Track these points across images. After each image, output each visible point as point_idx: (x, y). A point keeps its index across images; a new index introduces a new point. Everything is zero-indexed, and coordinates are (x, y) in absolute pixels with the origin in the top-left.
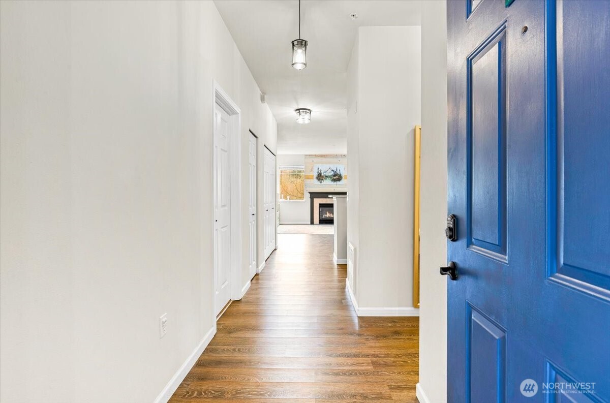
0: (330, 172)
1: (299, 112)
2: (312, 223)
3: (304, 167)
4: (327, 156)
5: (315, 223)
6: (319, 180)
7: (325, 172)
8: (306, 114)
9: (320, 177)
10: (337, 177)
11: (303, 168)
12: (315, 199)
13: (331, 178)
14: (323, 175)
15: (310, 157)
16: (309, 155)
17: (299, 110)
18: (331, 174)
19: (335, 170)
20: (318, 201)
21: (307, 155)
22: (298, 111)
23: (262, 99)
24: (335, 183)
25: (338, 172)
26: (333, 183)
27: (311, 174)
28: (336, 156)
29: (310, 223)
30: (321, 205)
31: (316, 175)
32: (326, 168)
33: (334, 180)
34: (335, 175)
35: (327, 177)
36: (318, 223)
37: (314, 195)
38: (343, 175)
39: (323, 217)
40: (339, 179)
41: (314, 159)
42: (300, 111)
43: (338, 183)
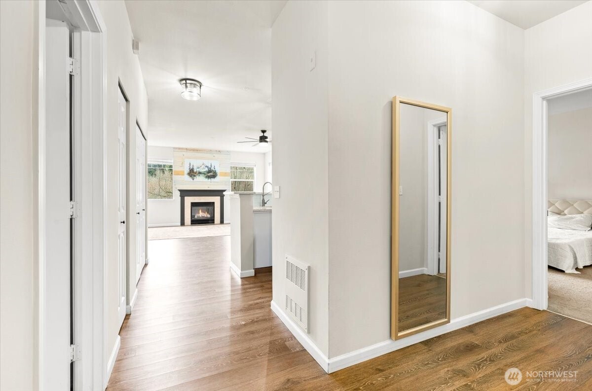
0: (204, 168)
1: (186, 83)
2: (183, 223)
3: (172, 161)
4: (200, 151)
5: (186, 224)
6: (191, 176)
7: (198, 168)
8: (194, 87)
9: (192, 173)
10: (211, 174)
11: (171, 163)
12: (186, 198)
13: (204, 174)
14: (195, 171)
15: (179, 150)
16: (179, 149)
17: (186, 79)
18: (204, 170)
19: (210, 167)
20: (189, 200)
21: (176, 148)
22: (184, 82)
23: (135, 46)
24: (209, 180)
25: (213, 168)
26: (207, 180)
27: (181, 169)
28: (210, 151)
29: (179, 224)
30: (194, 205)
31: (187, 171)
32: (199, 164)
33: (209, 177)
34: (210, 171)
35: (200, 173)
36: (190, 224)
37: (184, 193)
38: (218, 171)
39: (196, 217)
40: (214, 176)
41: (184, 153)
42: (188, 81)
43: (213, 179)
